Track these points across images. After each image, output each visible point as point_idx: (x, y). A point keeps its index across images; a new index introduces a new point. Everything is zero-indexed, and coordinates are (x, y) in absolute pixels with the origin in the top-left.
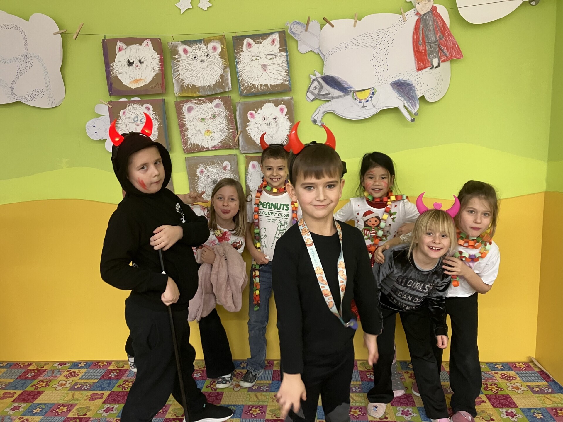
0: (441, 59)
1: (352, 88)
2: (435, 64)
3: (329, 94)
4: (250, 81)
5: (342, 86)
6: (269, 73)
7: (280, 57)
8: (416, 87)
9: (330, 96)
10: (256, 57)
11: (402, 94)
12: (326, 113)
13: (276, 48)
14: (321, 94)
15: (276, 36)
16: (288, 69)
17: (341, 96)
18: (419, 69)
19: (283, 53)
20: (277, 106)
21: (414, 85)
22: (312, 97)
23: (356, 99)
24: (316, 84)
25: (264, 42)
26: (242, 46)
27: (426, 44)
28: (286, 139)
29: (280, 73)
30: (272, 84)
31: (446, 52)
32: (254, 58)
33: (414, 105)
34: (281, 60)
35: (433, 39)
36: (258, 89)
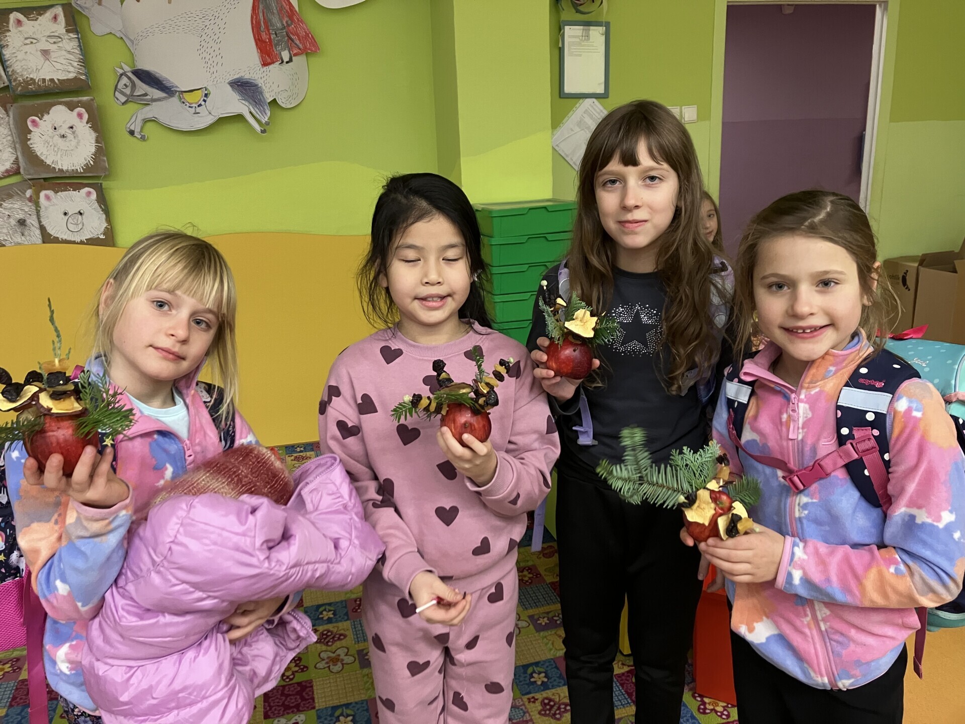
0: (293, 51)
1: (177, 87)
2: (286, 59)
3: (146, 95)
4: (26, 75)
5: (162, 84)
6: (54, 63)
7: (68, 41)
8: (264, 88)
9: (148, 97)
10: (32, 40)
11: (246, 97)
12: (146, 121)
13: (60, 27)
14: (134, 94)
15: (59, 10)
16: (81, 57)
17: (164, 98)
18: (265, 64)
19: (72, 35)
20: (72, 110)
21: (260, 85)
22: (123, 99)
23: (184, 103)
24: (125, 80)
25: (40, 18)
26: (8, 23)
27: (271, 31)
28: (92, 157)
29: (71, 63)
30: (60, 78)
31: (298, 42)
32: (28, 41)
33: (263, 112)
34: (70, 44)
35: (279, 25)
36: (39, 86)
